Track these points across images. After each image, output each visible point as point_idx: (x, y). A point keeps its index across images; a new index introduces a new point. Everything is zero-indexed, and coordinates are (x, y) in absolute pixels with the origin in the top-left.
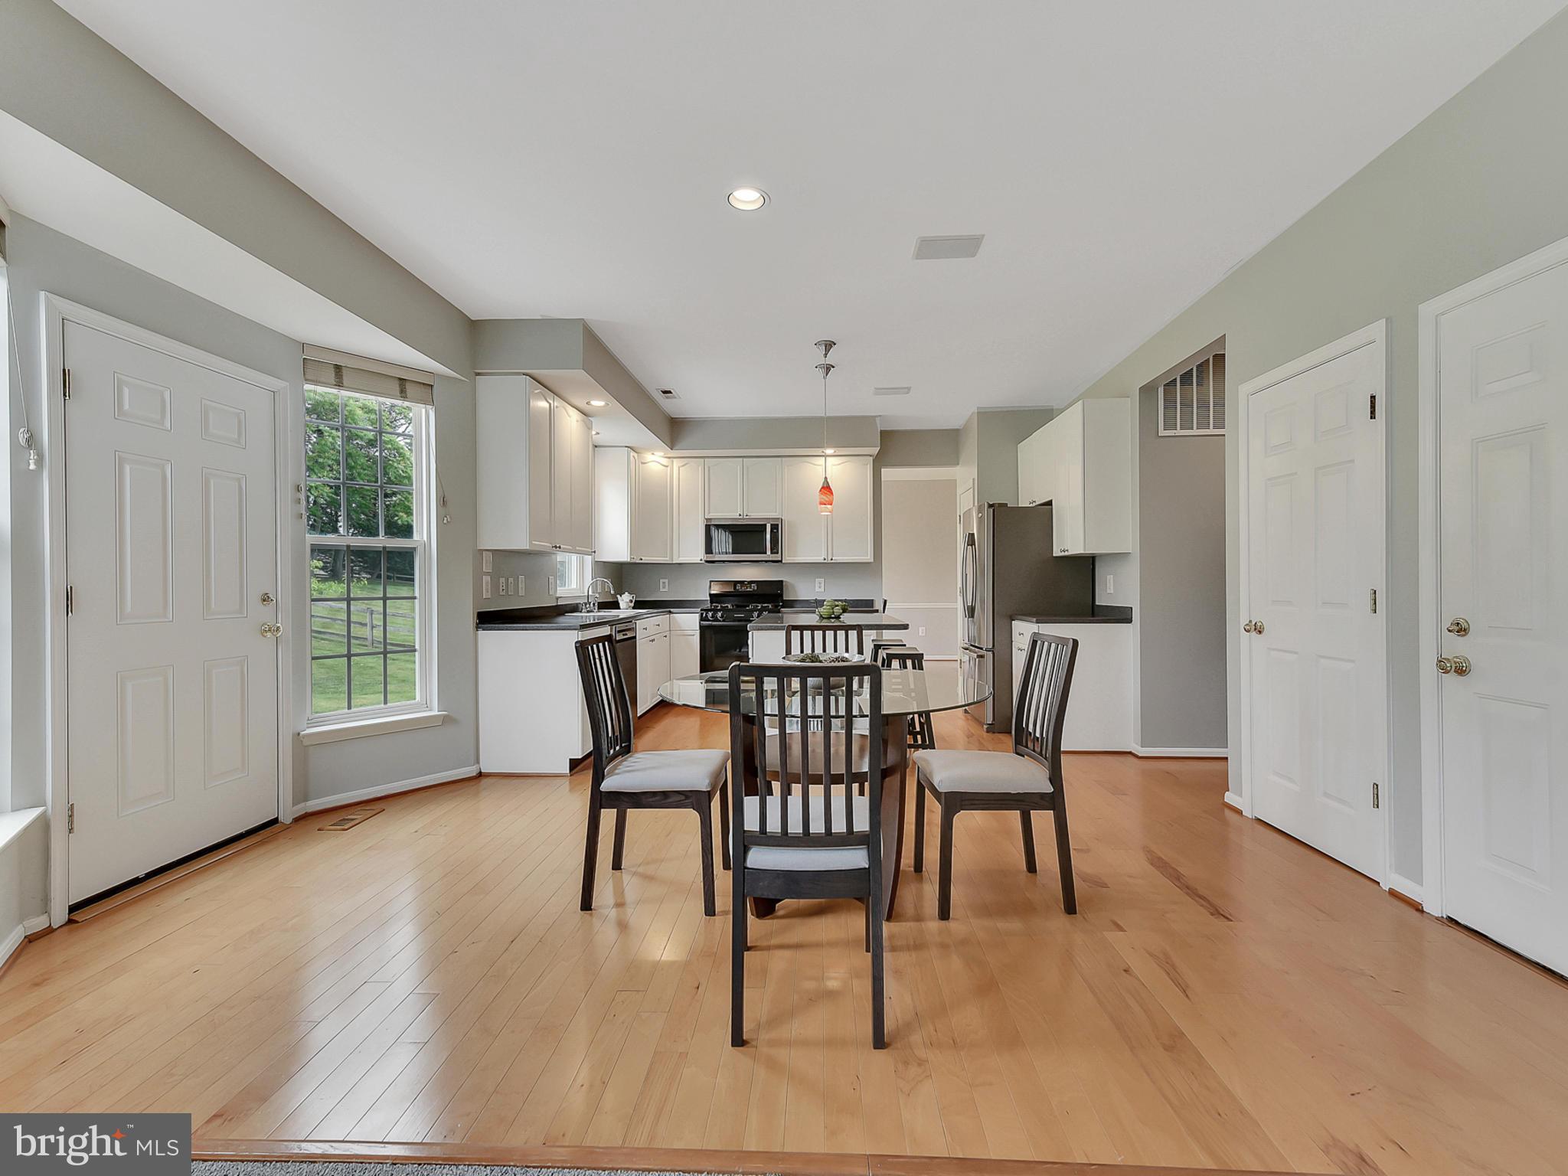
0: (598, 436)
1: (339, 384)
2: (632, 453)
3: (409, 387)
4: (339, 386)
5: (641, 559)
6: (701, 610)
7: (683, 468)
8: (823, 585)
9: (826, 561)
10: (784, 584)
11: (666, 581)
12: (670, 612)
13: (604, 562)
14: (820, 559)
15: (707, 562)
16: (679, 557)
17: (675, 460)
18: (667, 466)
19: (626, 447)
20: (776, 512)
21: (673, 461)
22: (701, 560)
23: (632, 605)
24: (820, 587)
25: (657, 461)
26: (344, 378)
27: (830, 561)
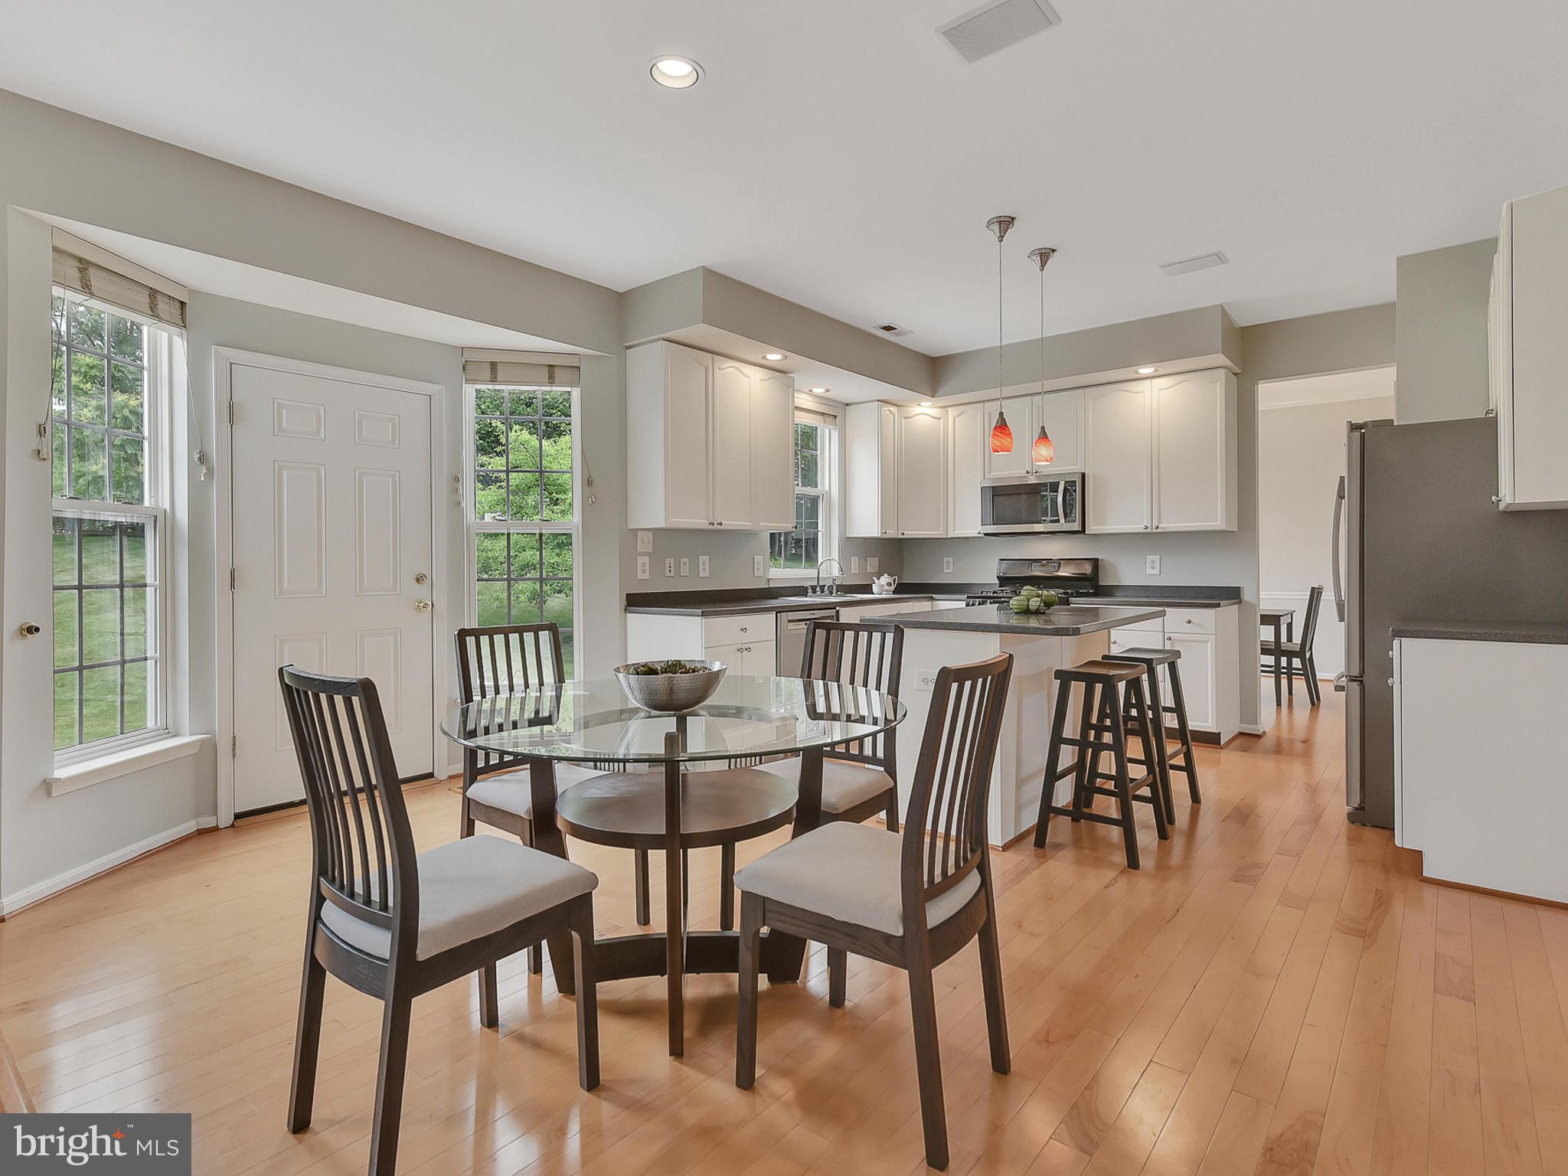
0: (829, 393)
1: (493, 380)
2: (887, 408)
3: (558, 373)
4: (493, 381)
5: (903, 534)
6: (968, 597)
7: (959, 417)
8: (1157, 565)
9: (1149, 530)
10: (1100, 563)
11: (951, 560)
12: (932, 598)
13: (865, 538)
14: (1138, 527)
15: (986, 534)
16: (955, 530)
17: (950, 409)
18: (940, 419)
19: (878, 400)
20: (1077, 465)
21: (948, 411)
22: (979, 533)
23: (893, 588)
24: (1153, 568)
25: (924, 412)
26: (499, 372)
27: (1154, 531)
